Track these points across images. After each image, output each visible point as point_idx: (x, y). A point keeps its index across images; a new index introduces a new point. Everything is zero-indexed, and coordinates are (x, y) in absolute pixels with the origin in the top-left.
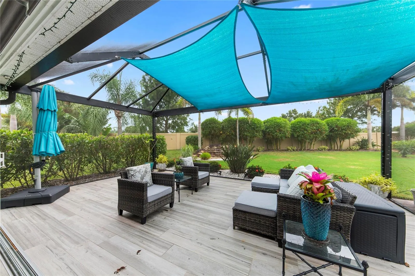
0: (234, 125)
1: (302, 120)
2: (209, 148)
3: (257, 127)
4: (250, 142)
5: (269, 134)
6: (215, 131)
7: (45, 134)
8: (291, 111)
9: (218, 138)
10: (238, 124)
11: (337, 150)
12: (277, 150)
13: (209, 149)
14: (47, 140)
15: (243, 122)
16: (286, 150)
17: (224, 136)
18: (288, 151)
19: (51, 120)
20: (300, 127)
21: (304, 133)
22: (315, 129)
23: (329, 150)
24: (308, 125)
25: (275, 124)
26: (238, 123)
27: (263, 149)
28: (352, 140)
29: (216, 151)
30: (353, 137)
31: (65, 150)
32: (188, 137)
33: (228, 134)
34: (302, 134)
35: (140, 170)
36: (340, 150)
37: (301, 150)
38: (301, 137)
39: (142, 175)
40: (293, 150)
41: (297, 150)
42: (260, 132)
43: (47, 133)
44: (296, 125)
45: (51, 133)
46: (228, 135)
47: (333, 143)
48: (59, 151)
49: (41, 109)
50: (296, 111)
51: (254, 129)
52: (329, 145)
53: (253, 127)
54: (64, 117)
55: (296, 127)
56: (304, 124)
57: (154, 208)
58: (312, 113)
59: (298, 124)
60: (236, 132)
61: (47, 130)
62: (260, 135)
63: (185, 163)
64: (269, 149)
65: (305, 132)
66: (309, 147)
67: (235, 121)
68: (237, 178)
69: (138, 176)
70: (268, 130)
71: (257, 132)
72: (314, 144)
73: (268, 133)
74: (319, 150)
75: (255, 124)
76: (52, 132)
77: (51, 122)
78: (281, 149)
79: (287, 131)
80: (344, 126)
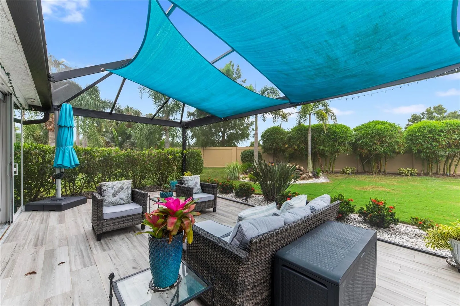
0: (305, 136)
1: (429, 124)
3: (340, 137)
4: (330, 159)
5: (363, 149)
6: (277, 144)
7: (63, 148)
8: (432, 109)
9: (283, 154)
10: (310, 134)
12: (379, 172)
14: (64, 153)
16: (396, 174)
17: (291, 151)
18: (400, 175)
19: (68, 136)
20: (424, 135)
21: (432, 146)
22: (456, 139)
24: (441, 131)
26: (310, 132)
27: (353, 171)
31: (79, 163)
32: (244, 152)
33: (296, 147)
34: (428, 148)
35: (114, 186)
37: (427, 174)
38: (426, 153)
39: (115, 191)
40: (411, 174)
41: (419, 175)
42: (346, 145)
43: (64, 148)
44: (416, 133)
46: (296, 150)
48: (73, 164)
49: (60, 126)
50: (443, 109)
51: (335, 140)
53: (333, 138)
54: (126, 131)
55: (416, 136)
56: (433, 130)
57: (113, 226)
59: (419, 131)
60: (307, 145)
61: (64, 145)
62: (345, 150)
63: (186, 182)
64: (367, 171)
65: (434, 144)
66: (446, 170)
67: (306, 129)
69: (110, 192)
70: (360, 142)
71: (339, 144)
73: (361, 145)
77: (67, 137)
78: (387, 171)
79: (397, 143)
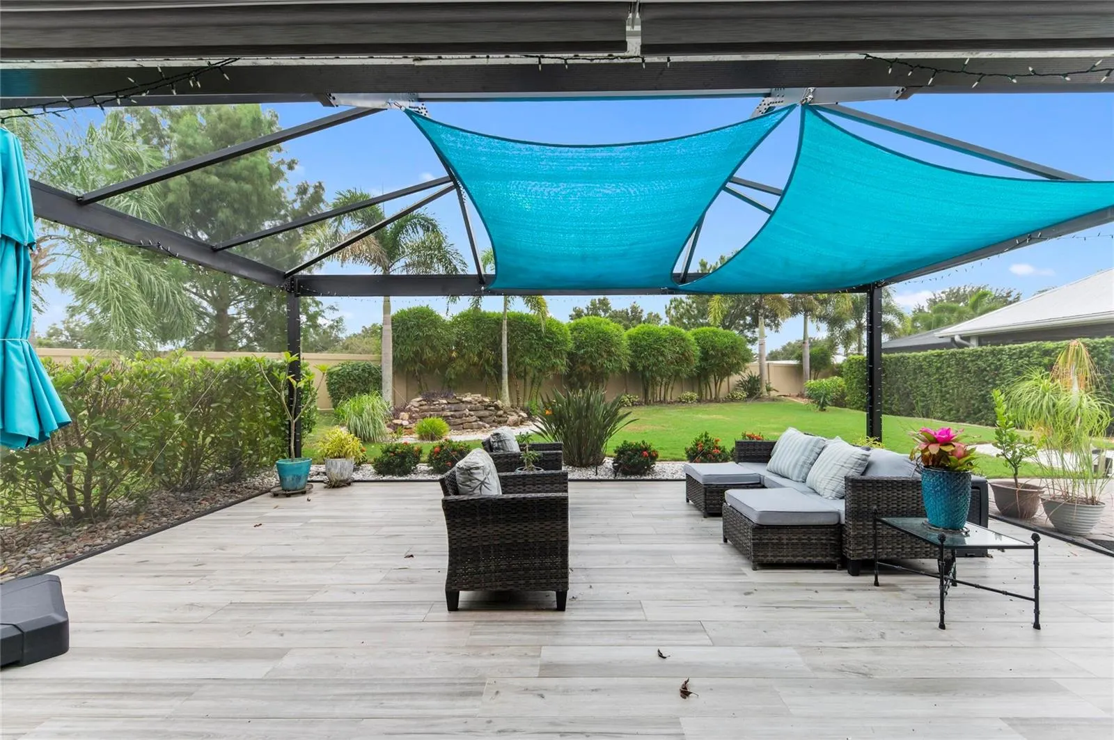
0: (493, 334)
2: (424, 403)
3: (557, 343)
4: (533, 382)
5: (584, 363)
6: (435, 349)
8: (597, 302)
9: (443, 372)
10: (506, 332)
11: (711, 401)
13: (426, 407)
15: (519, 325)
17: (462, 366)
20: (649, 346)
22: (678, 353)
23: (699, 401)
25: (599, 337)
26: (505, 327)
28: (735, 379)
29: (449, 414)
30: (737, 372)
34: (655, 364)
36: (716, 400)
37: (648, 403)
38: (652, 371)
41: (640, 403)
42: (564, 356)
44: (640, 341)
45: (16, 343)
46: (475, 364)
47: (703, 386)
51: (549, 347)
52: (696, 389)
53: (549, 343)
55: (641, 346)
58: (642, 311)
59: (644, 339)
60: (500, 355)
62: (562, 365)
65: (660, 359)
66: (662, 396)
67: (499, 321)
68: (593, 477)
70: (582, 351)
71: (556, 356)
72: (672, 388)
73: (582, 358)
74: (681, 401)
75: (553, 333)
76: (18, 340)
77: (15, 296)
79: (623, 354)
80: (726, 348)
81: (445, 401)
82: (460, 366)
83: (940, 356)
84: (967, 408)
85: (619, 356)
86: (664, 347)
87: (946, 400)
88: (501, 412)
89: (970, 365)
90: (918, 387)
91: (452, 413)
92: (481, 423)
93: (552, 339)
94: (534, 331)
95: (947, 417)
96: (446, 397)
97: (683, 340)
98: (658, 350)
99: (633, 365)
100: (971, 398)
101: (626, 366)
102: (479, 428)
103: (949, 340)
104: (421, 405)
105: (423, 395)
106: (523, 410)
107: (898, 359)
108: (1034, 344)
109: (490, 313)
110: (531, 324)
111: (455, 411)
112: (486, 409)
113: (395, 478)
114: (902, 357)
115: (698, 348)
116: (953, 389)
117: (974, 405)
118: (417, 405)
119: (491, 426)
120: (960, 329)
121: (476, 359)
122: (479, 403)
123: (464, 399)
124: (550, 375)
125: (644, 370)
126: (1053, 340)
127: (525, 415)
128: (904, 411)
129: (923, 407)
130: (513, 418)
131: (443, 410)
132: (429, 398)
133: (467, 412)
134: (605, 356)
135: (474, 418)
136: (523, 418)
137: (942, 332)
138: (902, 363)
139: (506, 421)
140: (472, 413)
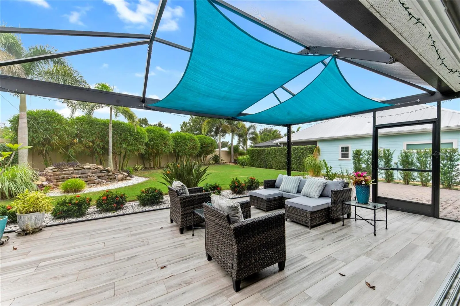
2: (56, 170)
3: (141, 138)
4: (124, 157)
10: (111, 131)
13: (58, 173)
15: (119, 127)
17: (80, 148)
20: (181, 141)
22: (193, 145)
26: (110, 127)
27: (142, 168)
28: (210, 156)
29: (78, 176)
34: (184, 150)
36: (205, 164)
38: (182, 152)
42: (143, 144)
44: (177, 139)
46: (88, 147)
51: (136, 139)
55: (178, 142)
60: (108, 142)
62: (143, 149)
65: (186, 147)
70: (152, 143)
71: (140, 144)
80: (209, 144)
81: (72, 169)
82: (79, 148)
83: (275, 149)
84: (282, 165)
85: (169, 146)
86: (187, 142)
87: (276, 163)
88: (111, 174)
89: (283, 152)
90: (269, 159)
91: (80, 175)
92: (100, 180)
93: (138, 136)
94: (128, 131)
95: (276, 168)
96: (72, 166)
97: (194, 140)
98: (185, 143)
99: (174, 150)
100: (283, 162)
101: (172, 150)
102: (100, 183)
103: (276, 144)
104: (54, 172)
105: (54, 165)
106: (125, 172)
107: (263, 150)
108: (299, 146)
109: (99, 119)
110: (126, 128)
111: (82, 174)
112: (101, 172)
113: (75, 220)
114: (264, 149)
115: (200, 143)
116: (278, 159)
117: (284, 164)
118: (51, 171)
119: (107, 181)
120: (279, 141)
121: (91, 144)
122: (96, 169)
123: (85, 167)
124: (136, 153)
125: (179, 152)
126: (303, 145)
127: (126, 174)
128: (264, 167)
129: (270, 165)
130: (120, 176)
131: (72, 173)
132: (59, 167)
133: (90, 174)
134: (163, 145)
135: (96, 177)
136: (126, 176)
137: (275, 141)
138: (264, 151)
139: (115, 178)
140: (94, 175)
